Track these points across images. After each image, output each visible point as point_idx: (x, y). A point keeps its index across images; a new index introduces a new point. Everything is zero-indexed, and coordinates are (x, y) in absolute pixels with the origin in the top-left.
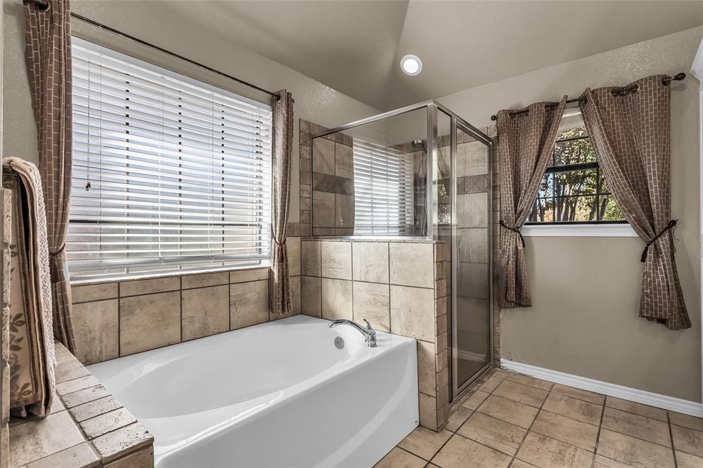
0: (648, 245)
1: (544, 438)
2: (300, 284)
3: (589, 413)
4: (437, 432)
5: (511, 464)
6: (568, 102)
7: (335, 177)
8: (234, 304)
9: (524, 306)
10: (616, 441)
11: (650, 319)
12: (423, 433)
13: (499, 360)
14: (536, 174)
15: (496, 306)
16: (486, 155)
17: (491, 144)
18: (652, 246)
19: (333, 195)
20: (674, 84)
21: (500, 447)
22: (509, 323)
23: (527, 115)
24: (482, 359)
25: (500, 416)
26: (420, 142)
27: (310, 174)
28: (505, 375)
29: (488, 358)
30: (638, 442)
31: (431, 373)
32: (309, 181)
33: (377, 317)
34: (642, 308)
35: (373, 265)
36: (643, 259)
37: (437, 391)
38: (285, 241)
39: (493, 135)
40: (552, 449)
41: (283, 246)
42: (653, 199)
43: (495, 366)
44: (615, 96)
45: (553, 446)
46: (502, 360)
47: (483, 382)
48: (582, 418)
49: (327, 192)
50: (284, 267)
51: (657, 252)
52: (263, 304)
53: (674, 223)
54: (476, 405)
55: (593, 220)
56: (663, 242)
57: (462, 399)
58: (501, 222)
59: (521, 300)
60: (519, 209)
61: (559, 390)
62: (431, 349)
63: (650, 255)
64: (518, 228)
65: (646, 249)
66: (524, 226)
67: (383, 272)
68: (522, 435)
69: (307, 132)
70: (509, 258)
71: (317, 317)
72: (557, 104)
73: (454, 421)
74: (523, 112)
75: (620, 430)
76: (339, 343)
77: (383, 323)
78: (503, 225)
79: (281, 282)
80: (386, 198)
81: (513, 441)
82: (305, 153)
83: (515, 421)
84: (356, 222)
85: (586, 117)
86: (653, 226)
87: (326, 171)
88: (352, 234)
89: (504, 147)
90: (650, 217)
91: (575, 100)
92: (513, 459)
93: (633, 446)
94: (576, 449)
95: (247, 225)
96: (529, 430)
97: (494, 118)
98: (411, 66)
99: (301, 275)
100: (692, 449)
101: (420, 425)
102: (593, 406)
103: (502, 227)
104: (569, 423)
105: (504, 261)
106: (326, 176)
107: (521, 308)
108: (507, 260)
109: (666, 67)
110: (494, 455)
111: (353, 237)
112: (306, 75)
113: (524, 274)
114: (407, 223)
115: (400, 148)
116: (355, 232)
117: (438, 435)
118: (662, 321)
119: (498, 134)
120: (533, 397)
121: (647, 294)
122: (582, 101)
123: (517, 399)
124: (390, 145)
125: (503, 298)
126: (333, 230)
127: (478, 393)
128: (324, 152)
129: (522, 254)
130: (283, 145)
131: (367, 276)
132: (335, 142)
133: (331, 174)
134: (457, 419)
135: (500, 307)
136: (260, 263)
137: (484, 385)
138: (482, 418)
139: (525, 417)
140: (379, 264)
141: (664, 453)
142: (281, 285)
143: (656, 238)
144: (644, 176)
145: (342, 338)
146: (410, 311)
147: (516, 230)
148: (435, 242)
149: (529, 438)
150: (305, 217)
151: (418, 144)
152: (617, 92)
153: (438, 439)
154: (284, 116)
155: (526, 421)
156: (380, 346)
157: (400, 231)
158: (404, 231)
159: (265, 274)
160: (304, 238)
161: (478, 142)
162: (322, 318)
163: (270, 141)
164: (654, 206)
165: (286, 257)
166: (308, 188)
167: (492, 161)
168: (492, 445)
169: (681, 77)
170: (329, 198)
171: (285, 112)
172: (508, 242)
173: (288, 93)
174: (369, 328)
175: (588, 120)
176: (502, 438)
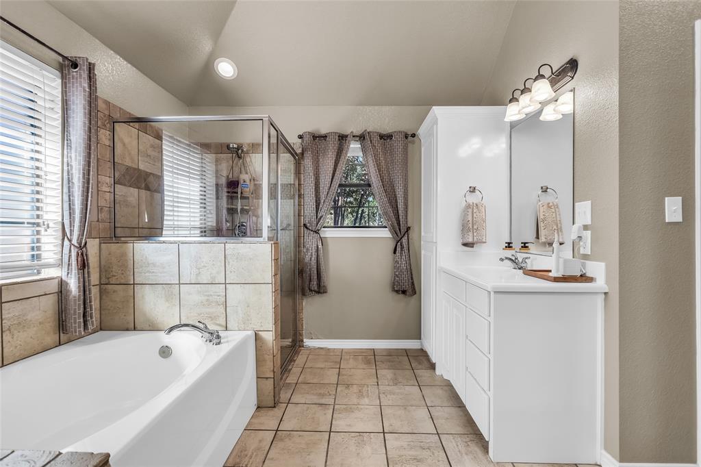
0: (397, 243)
1: (348, 386)
2: (98, 295)
3: (368, 362)
4: (275, 407)
5: (334, 409)
6: (354, 136)
7: (138, 170)
8: (9, 330)
9: (321, 293)
10: (386, 374)
11: (397, 292)
12: (263, 411)
13: (303, 341)
14: (332, 188)
15: (300, 295)
16: (292, 167)
17: (298, 158)
18: (399, 244)
19: (136, 190)
20: (410, 138)
21: (323, 401)
22: (311, 308)
23: (325, 140)
24: (288, 344)
25: (315, 381)
26: (235, 146)
27: (110, 165)
28: (308, 352)
29: (294, 341)
30: (397, 371)
31: (269, 358)
32: (109, 171)
33: (210, 317)
34: (394, 285)
35: (205, 266)
36: (395, 253)
37: (274, 372)
38: (86, 243)
39: (299, 151)
40: (355, 391)
41: (84, 249)
42: (400, 212)
43: (300, 347)
44: (381, 139)
45: (355, 389)
46: (305, 340)
47: (295, 361)
48: (365, 366)
49: (130, 186)
50: (86, 275)
51: (402, 247)
52: (51, 324)
53: (409, 228)
54: (296, 379)
55: (357, 225)
56: (404, 240)
57: (284, 378)
58: (305, 225)
59: (321, 290)
60: (319, 215)
61: (346, 353)
62: (269, 337)
63: (399, 249)
64: (318, 230)
65: (396, 245)
66: (323, 229)
67: (218, 273)
68: (334, 389)
69: (107, 113)
70: (311, 255)
71: (127, 330)
72: (347, 136)
73: (284, 396)
74: (323, 137)
75: (387, 367)
76: (165, 352)
77: (218, 322)
78: (307, 228)
79: (82, 293)
80: (188, 197)
81: (330, 395)
82: (104, 138)
83: (326, 382)
84: (165, 222)
85: (364, 149)
86: (400, 230)
87: (128, 162)
88: (161, 235)
89: (308, 163)
90: (399, 224)
91: (357, 136)
92: (334, 407)
93: (395, 374)
94: (368, 387)
95: (23, 223)
96: (337, 384)
97: (300, 137)
98: (225, 69)
99: (101, 284)
100: (420, 367)
101: (258, 407)
102: (369, 357)
103: (305, 229)
104: (359, 373)
105: (307, 259)
106: (128, 168)
107: (320, 295)
108: (309, 257)
109: (406, 127)
110: (320, 408)
111: (161, 239)
112: (105, 44)
113: (323, 267)
114: (210, 224)
115: (206, 147)
116: (164, 232)
117: (276, 409)
118: (404, 292)
119: (303, 150)
120: (333, 362)
121: (397, 275)
122: (361, 138)
123: (323, 366)
124: (192, 141)
125: (307, 288)
126: (137, 230)
127: (294, 370)
128: (127, 140)
129: (322, 252)
130: (84, 126)
131: (199, 278)
132: (138, 130)
133: (135, 166)
134: (286, 393)
135: (304, 294)
136: (39, 273)
137: (296, 362)
138: (304, 386)
139: (331, 376)
140: (213, 265)
141: (409, 373)
142: (82, 298)
143: (401, 238)
144: (396, 197)
145: (169, 346)
146: (248, 306)
147: (317, 232)
148: (273, 242)
149: (339, 389)
150: (104, 215)
151: (233, 148)
152: (382, 137)
153: (278, 412)
154: (85, 91)
155: (334, 379)
156: (224, 342)
157: (202, 232)
158: (205, 232)
159: (54, 287)
160: (104, 240)
161: (289, 155)
162: (135, 329)
163: (59, 116)
164: (401, 217)
165: (88, 263)
166: (110, 181)
167: (298, 173)
168: (317, 402)
169: (413, 135)
170: (131, 194)
171: (86, 85)
172: (310, 241)
173: (90, 64)
174: (206, 327)
175: (365, 152)
176: (322, 395)
